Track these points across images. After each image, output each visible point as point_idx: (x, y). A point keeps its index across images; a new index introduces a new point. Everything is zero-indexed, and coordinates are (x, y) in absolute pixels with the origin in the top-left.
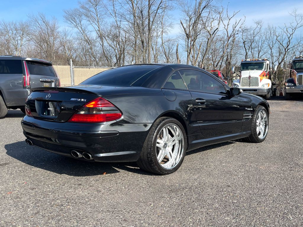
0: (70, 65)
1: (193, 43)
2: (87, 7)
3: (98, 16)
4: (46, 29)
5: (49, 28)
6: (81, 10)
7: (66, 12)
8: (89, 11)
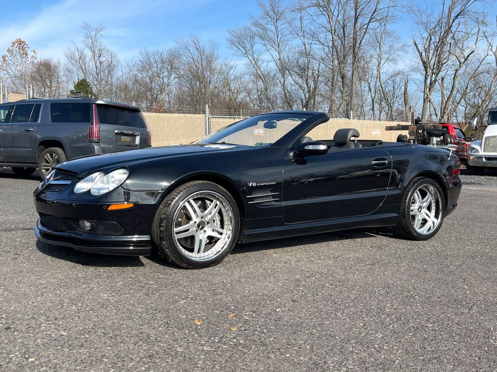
0: (205, 114)
1: (436, 77)
2: (262, 23)
3: (280, 36)
4: (199, 60)
5: (204, 57)
6: (254, 29)
7: (230, 33)
8: (265, 29)
